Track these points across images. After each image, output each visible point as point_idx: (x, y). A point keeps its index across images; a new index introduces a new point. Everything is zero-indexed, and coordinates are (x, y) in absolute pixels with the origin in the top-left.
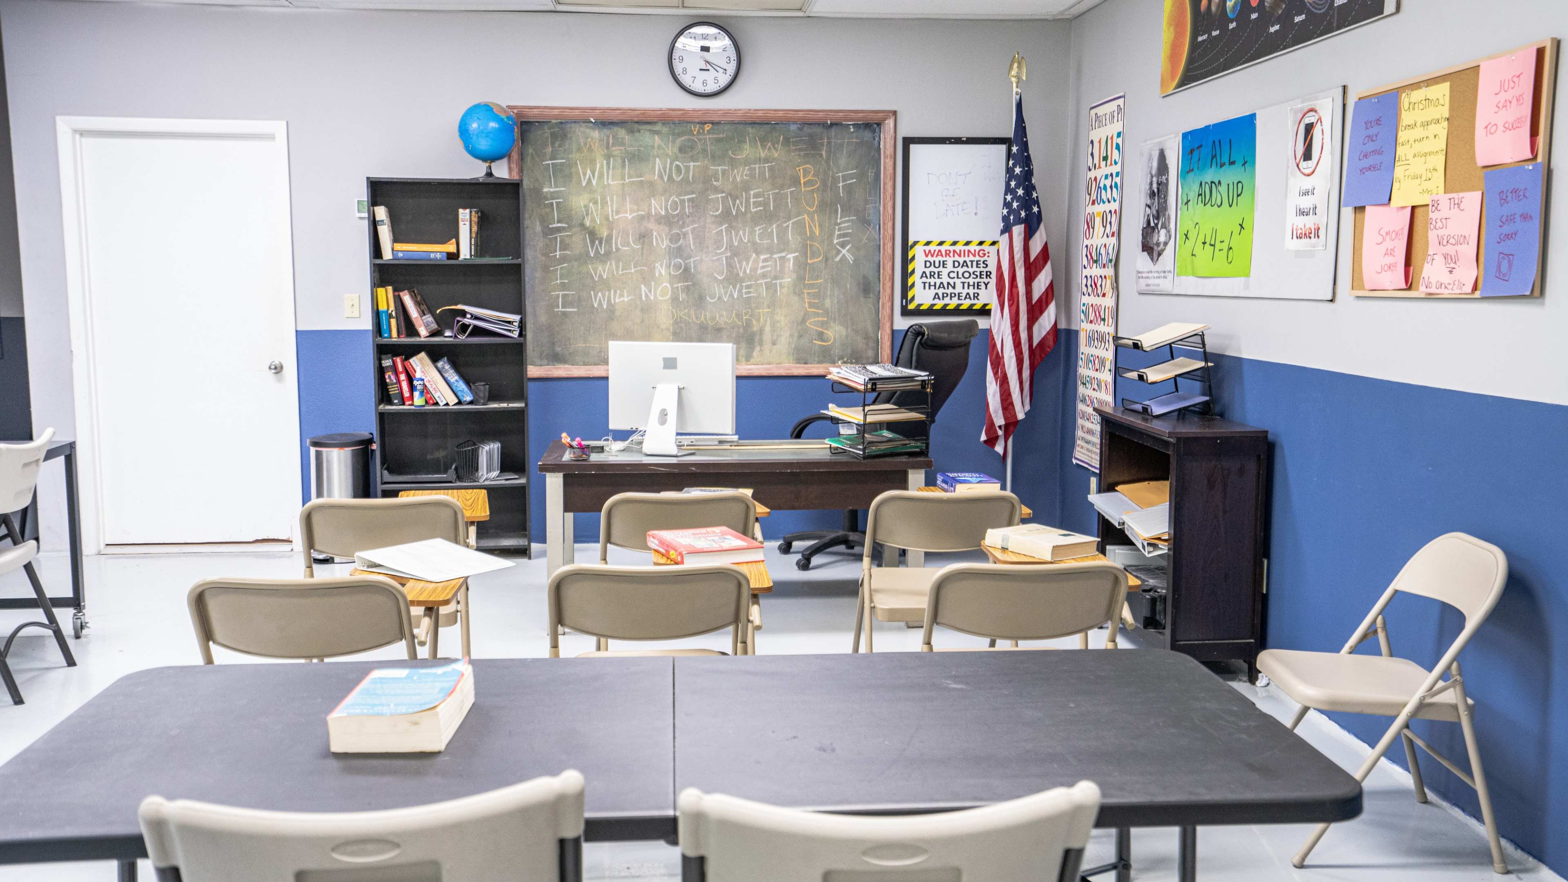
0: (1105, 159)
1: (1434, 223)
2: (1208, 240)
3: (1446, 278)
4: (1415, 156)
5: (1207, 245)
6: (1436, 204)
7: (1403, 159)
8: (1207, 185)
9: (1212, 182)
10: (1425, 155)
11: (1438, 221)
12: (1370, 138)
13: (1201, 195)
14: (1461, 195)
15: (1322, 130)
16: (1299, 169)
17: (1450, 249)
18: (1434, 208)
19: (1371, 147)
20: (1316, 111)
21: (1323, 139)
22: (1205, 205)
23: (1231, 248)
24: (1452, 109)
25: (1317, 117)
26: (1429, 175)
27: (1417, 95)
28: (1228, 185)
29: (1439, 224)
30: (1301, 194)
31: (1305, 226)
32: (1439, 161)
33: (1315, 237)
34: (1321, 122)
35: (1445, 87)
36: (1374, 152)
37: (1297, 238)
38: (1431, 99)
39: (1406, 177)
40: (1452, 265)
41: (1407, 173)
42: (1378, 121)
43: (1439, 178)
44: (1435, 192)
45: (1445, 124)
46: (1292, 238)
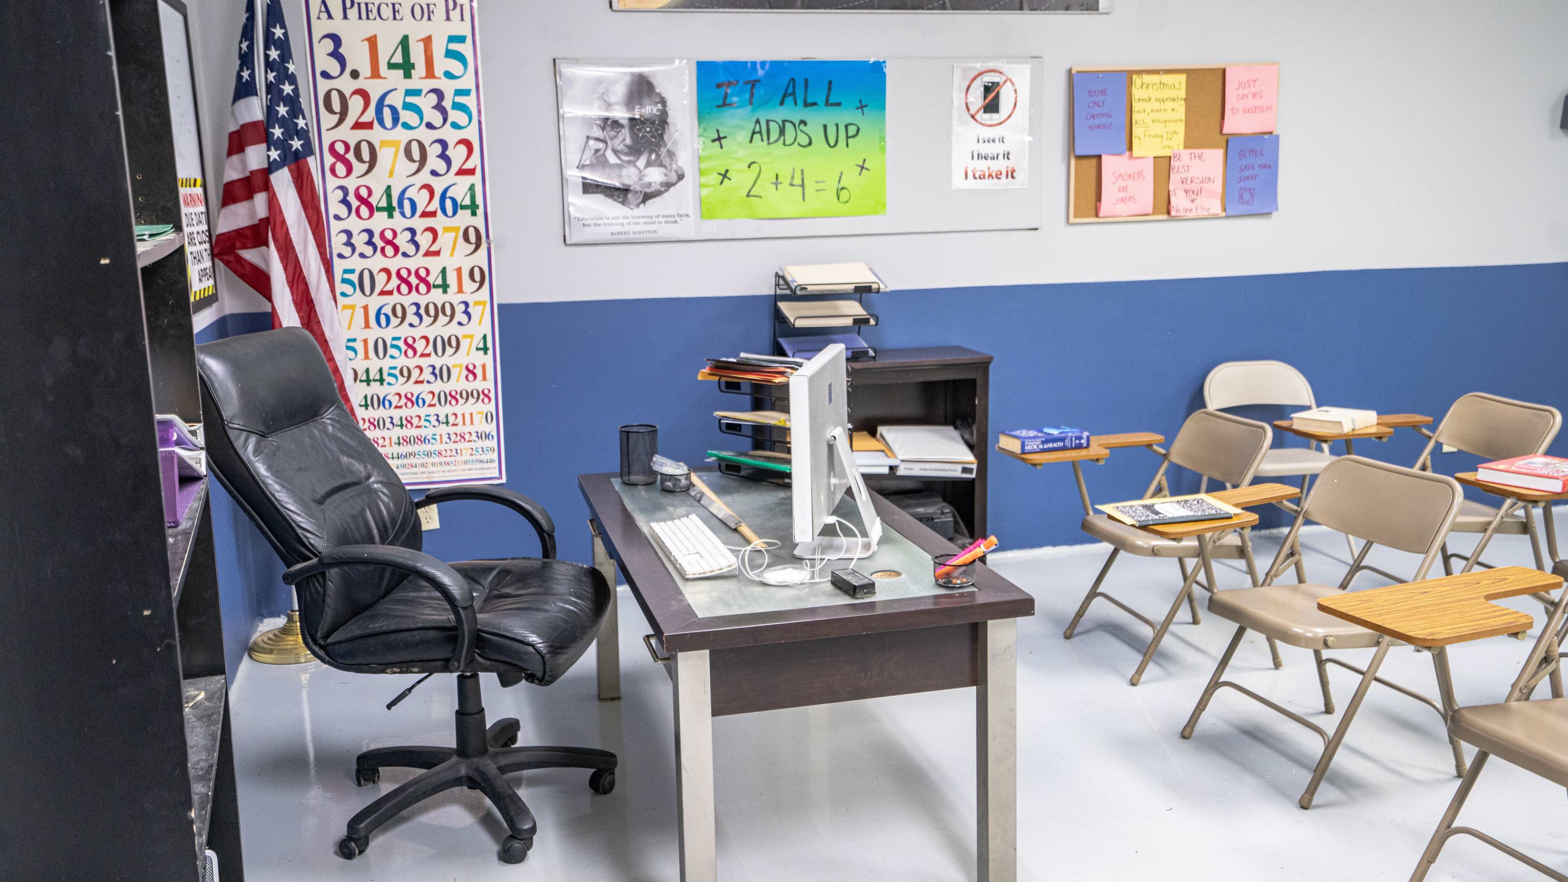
0: (407, 68)
1: (1176, 169)
2: (785, 179)
3: (1189, 205)
4: (1153, 121)
5: (785, 186)
6: (1178, 157)
7: (1141, 122)
8: (772, 124)
9: (784, 121)
10: (1165, 122)
11: (1181, 168)
12: (1097, 104)
13: (760, 132)
14: (1200, 151)
15: (1016, 91)
16: (976, 120)
17: (1195, 187)
18: (1176, 159)
19: (1096, 110)
20: (1001, 73)
21: (1016, 98)
22: (769, 144)
23: (843, 188)
24: (1187, 93)
25: (1004, 79)
26: (1170, 136)
27: (1147, 78)
28: (825, 127)
29: (1181, 170)
30: (981, 141)
31: (989, 169)
32: (1181, 128)
33: (1007, 177)
34: (1013, 84)
35: (1183, 77)
36: (1103, 115)
37: (975, 178)
38: (1166, 83)
39: (1147, 137)
40: (1193, 197)
41: (1147, 133)
42: (1103, 92)
43: (1180, 138)
44: (1176, 147)
45: (1183, 102)
46: (966, 178)
